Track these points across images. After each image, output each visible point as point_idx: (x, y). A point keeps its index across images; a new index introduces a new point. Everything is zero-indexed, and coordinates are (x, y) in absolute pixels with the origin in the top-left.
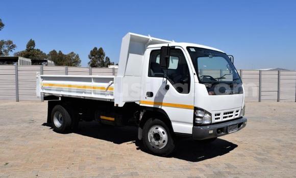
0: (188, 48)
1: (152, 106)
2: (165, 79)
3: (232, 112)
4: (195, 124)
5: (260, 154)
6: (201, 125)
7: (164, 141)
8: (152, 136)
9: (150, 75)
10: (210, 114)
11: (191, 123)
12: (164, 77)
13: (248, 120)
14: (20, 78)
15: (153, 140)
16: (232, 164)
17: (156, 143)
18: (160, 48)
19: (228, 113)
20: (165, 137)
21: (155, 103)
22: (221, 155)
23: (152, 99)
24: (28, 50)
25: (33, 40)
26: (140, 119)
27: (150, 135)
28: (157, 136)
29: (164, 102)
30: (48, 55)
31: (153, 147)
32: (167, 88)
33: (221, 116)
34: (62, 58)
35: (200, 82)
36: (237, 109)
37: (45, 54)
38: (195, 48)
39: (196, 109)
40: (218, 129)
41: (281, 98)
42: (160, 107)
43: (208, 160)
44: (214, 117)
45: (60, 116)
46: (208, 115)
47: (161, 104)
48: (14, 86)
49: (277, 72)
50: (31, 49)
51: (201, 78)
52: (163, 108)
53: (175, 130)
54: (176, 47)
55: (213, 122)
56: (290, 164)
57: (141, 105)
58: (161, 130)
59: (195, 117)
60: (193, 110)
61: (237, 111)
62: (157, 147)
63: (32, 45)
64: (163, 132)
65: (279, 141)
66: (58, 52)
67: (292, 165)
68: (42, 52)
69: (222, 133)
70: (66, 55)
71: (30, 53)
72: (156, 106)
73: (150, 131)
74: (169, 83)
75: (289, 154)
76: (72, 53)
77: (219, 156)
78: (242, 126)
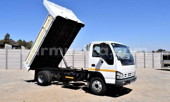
0: (112, 44)
1: (94, 71)
2: (101, 58)
3: (131, 74)
4: (116, 79)
5: (143, 93)
6: (119, 79)
7: (100, 88)
8: (95, 86)
9: (93, 56)
10: (123, 74)
11: (114, 79)
12: (100, 57)
13: (137, 77)
14: (8, 56)
15: (95, 88)
16: (133, 98)
17: (96, 89)
18: (100, 44)
19: (130, 74)
20: (100, 86)
21: (96, 70)
22: (126, 94)
23: (94, 68)
24: (5, 39)
25: (8, 34)
26: (88, 78)
27: (93, 85)
28: (97, 86)
29: (100, 69)
30: (17, 42)
31: (95, 91)
32: (102, 62)
33: (127, 75)
34: (25, 44)
35: (118, 60)
36: (133, 72)
37: (15, 42)
38: (114, 44)
39: (117, 72)
40: (126, 81)
41: (146, 66)
42: (98, 71)
43: (121, 96)
44: (124, 76)
45: (42, 77)
46: (122, 75)
47: (99, 70)
48: (5, 61)
49: (144, 53)
50: (7, 39)
51: (119, 58)
52: (100, 72)
53: (107, 82)
54: (106, 44)
55: (124, 78)
56: (157, 97)
57: (89, 70)
58: (98, 83)
59: (116, 75)
60: (115, 73)
61: (133, 73)
62: (97, 91)
63: (8, 37)
64: (100, 84)
65: (150, 87)
66: (23, 41)
67: (159, 97)
68: (13, 41)
69: (128, 83)
70: (28, 43)
71: (6, 41)
72: (96, 71)
73: (93, 83)
74: (103, 60)
75: (156, 93)
76: (31, 41)
77: (125, 95)
78: (135, 80)
